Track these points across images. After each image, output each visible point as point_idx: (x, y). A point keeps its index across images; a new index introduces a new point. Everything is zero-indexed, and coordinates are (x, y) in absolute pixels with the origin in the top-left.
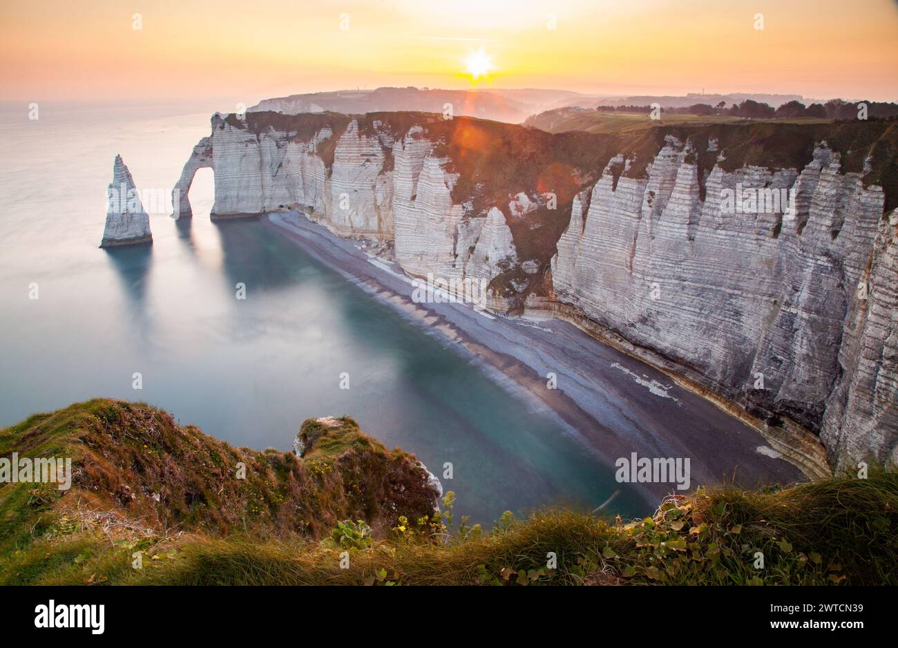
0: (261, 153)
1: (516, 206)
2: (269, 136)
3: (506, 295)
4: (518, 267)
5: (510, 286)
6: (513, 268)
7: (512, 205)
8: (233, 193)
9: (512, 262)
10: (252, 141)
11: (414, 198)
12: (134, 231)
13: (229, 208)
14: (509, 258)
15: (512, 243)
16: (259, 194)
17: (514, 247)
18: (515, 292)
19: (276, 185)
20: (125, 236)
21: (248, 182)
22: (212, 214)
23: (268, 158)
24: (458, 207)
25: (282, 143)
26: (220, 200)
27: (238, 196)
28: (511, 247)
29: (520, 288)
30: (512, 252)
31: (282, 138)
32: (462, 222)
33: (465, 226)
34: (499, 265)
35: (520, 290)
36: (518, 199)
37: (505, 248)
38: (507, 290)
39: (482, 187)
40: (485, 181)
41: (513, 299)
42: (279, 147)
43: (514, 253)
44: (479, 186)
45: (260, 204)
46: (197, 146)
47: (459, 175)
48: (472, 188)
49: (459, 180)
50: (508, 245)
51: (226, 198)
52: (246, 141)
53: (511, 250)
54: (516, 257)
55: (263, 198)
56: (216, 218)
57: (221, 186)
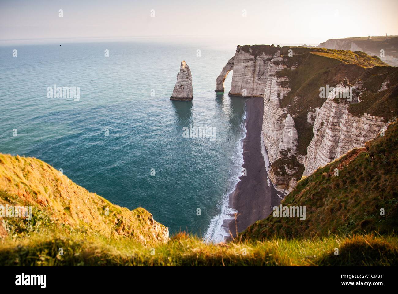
0: (255, 66)
1: (312, 116)
2: (261, 58)
3: (277, 173)
4: (294, 158)
5: (283, 169)
6: (290, 157)
7: (309, 114)
8: (240, 84)
9: (290, 153)
10: (251, 59)
11: (269, 100)
12: (184, 95)
13: (236, 91)
14: (289, 150)
15: (295, 140)
16: (252, 87)
17: (296, 143)
18: (285, 173)
19: (259, 83)
20: (179, 96)
21: (247, 79)
22: (229, 93)
23: (258, 69)
24: (281, 110)
25: (267, 61)
26: (234, 87)
27: (242, 86)
28: (293, 143)
29: (290, 172)
30: (293, 146)
31: (267, 59)
32: (278, 120)
33: (279, 123)
34: (280, 152)
35: (290, 173)
36: (314, 111)
37: (288, 143)
38: (278, 170)
39: (298, 99)
40: (301, 96)
41: (281, 177)
42: (265, 63)
43: (295, 147)
44: (296, 98)
45: (251, 92)
46: (230, 60)
47: (290, 90)
48: (292, 100)
49: (289, 93)
50: (291, 141)
51: (236, 86)
52: (249, 59)
53: (292, 145)
54: (294, 150)
55: (253, 89)
56: (230, 95)
57: (234, 80)
